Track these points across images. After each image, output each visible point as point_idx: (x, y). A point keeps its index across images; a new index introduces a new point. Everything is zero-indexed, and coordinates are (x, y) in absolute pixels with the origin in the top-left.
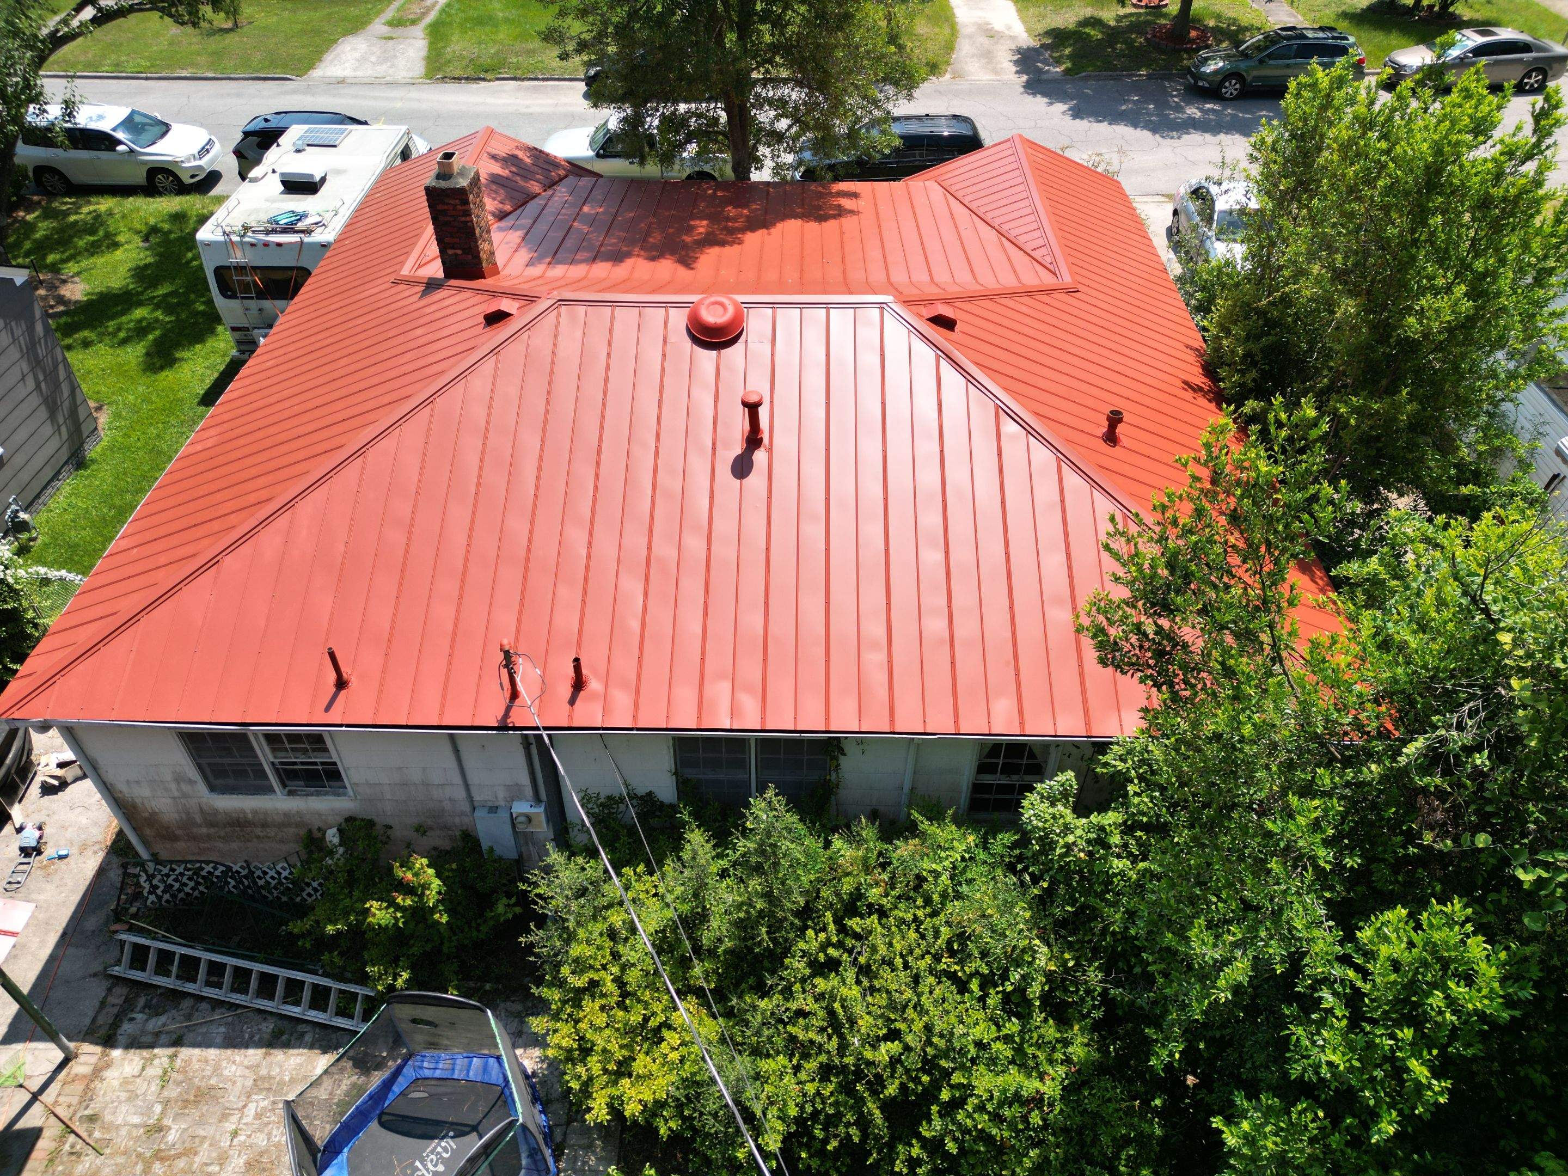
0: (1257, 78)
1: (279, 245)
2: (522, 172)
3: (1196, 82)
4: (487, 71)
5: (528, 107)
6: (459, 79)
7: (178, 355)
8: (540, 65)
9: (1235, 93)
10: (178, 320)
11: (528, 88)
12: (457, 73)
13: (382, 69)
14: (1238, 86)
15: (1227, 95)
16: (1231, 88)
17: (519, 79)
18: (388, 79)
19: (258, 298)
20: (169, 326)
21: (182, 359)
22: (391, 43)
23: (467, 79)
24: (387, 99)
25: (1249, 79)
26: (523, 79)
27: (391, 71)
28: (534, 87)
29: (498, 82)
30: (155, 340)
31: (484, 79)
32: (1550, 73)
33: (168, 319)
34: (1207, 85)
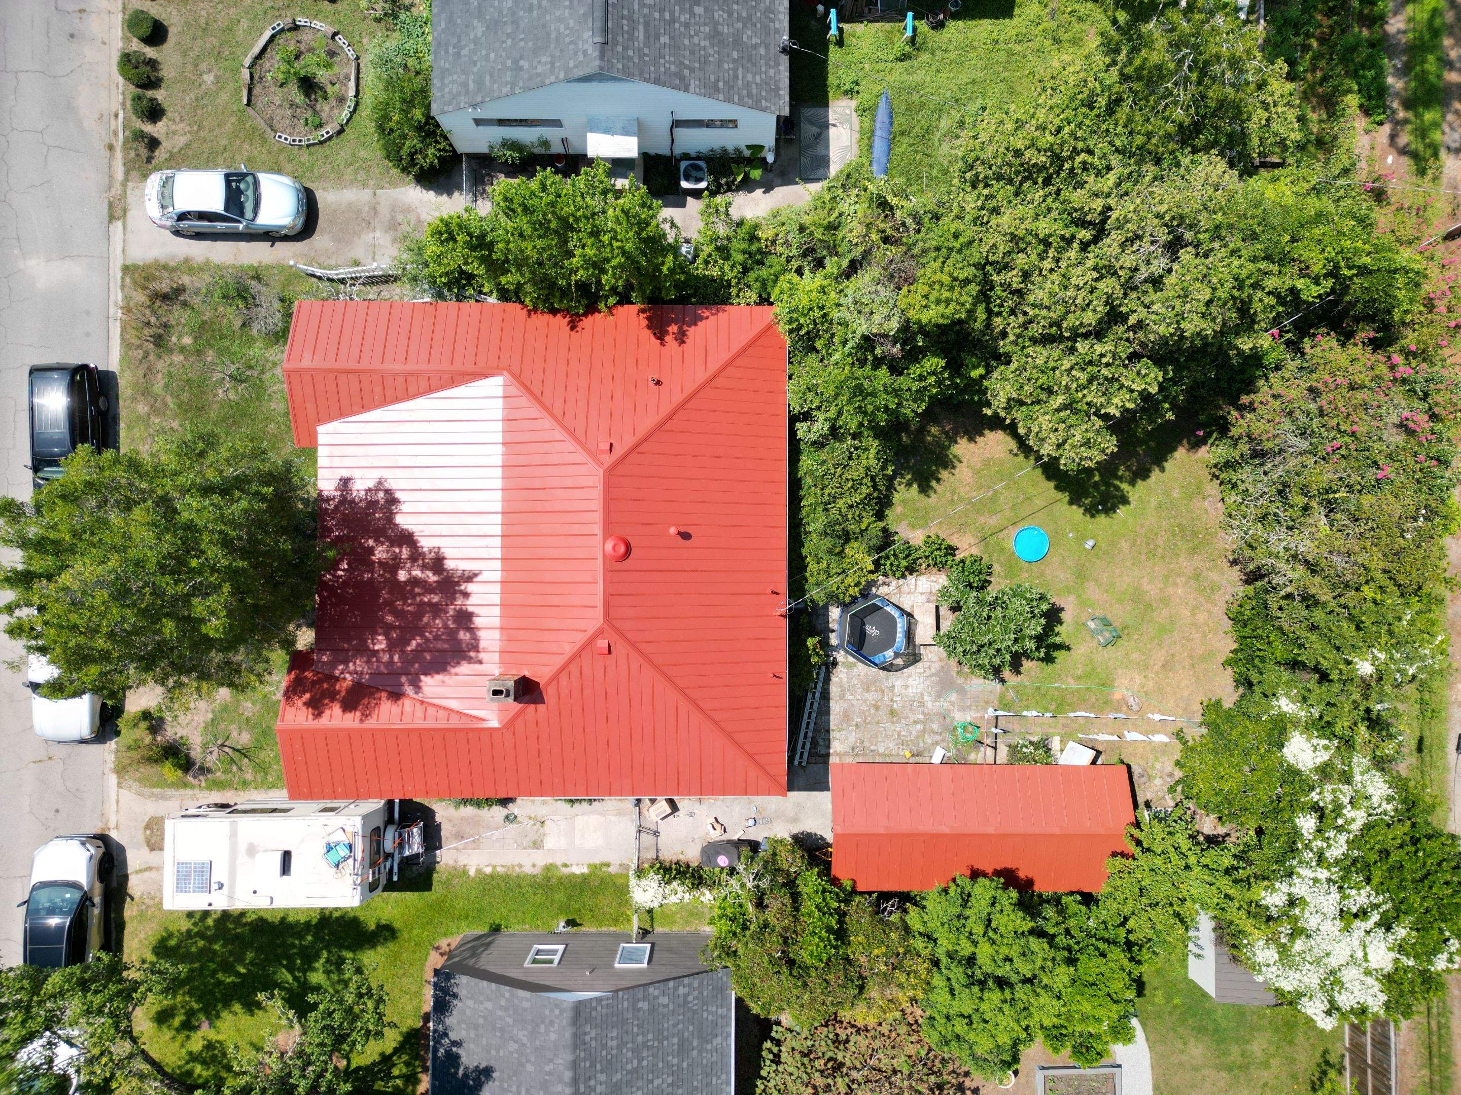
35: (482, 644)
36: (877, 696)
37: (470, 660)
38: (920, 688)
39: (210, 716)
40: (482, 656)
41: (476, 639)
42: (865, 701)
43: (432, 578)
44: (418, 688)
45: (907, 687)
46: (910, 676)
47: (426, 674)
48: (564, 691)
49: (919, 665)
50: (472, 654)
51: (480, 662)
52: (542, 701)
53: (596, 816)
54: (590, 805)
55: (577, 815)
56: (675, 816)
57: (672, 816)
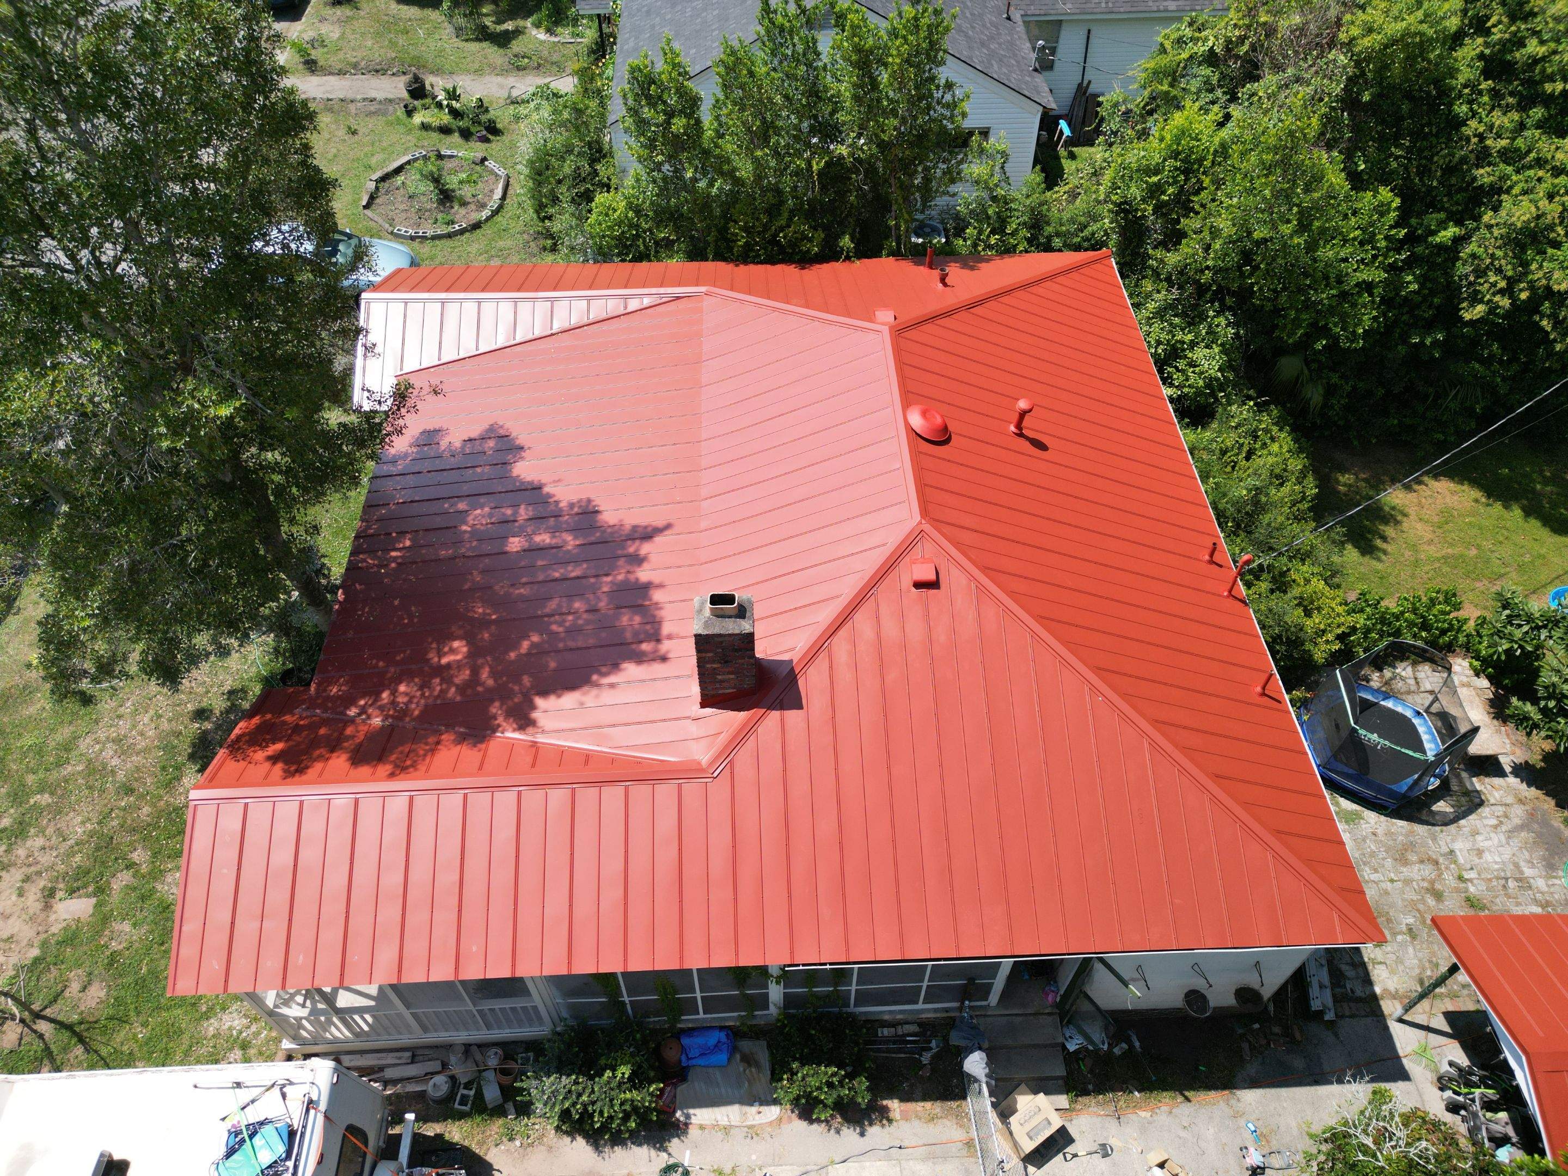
35: (666, 629)
36: (1428, 871)
37: (640, 658)
38: (1507, 853)
39: (35, 952)
40: (665, 646)
41: (656, 623)
42: (1408, 882)
43: (570, 541)
44: (524, 721)
45: (1480, 853)
46: (1475, 833)
47: (544, 693)
48: (845, 676)
49: (1485, 811)
50: (645, 647)
51: (664, 659)
52: (797, 704)
53: (879, 1163)
54: (862, 1134)
55: (833, 1163)
56: (1069, 1157)
57: (1061, 1155)
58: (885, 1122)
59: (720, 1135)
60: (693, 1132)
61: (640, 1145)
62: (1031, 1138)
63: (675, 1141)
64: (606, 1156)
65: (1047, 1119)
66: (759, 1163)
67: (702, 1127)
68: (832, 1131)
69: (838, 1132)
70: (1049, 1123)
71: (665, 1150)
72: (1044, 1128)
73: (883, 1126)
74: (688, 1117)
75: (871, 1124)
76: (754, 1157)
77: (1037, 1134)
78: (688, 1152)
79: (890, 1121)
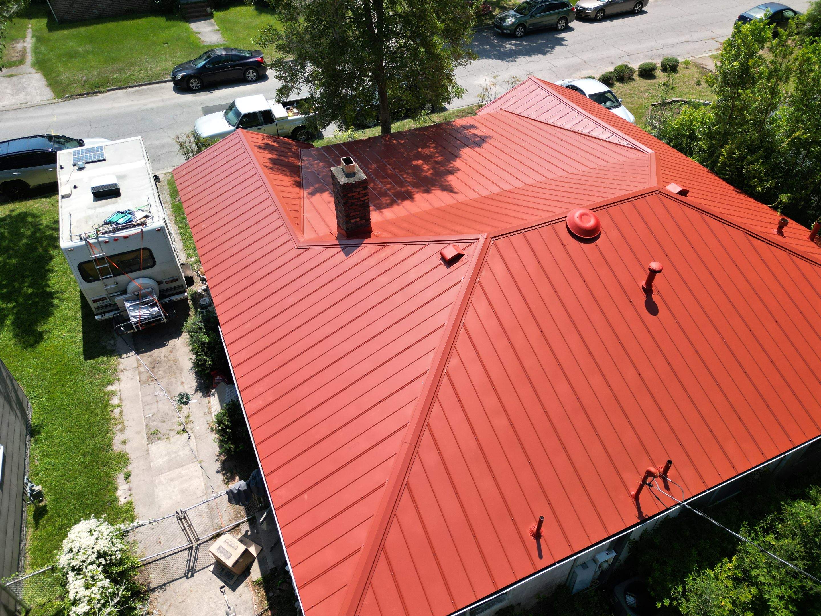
0: (531, 25)
1: (126, 237)
2: (280, 153)
3: (502, 31)
4: (99, 87)
5: (145, 105)
6: (81, 95)
7: (40, 329)
8: (133, 77)
9: (522, 34)
10: (18, 305)
11: (134, 93)
12: (78, 92)
13: (21, 97)
14: (523, 30)
15: (519, 35)
16: (520, 32)
17: (123, 88)
18: (29, 103)
19: (114, 276)
20: (15, 311)
21: (46, 331)
22: (14, 79)
23: (87, 94)
24: (42, 117)
25: (527, 25)
26: (126, 88)
27: (28, 97)
28: (137, 91)
29: (109, 93)
30: (13, 323)
31: (99, 92)
32: (644, 4)
33: (9, 306)
34: (509, 32)
53: (203, 484)
54: (218, 472)
55: (201, 462)
56: (223, 590)
57: (222, 584)
58: (226, 481)
59: (206, 411)
60: (206, 399)
61: (197, 382)
62: (218, 549)
63: (201, 394)
64: (190, 372)
65: (231, 555)
66: (196, 431)
67: (209, 402)
68: (217, 458)
69: (217, 460)
70: (229, 558)
71: (196, 391)
72: (225, 555)
73: (224, 480)
74: (213, 395)
75: (224, 474)
76: (198, 428)
77: (221, 552)
78: (196, 401)
79: (227, 483)
